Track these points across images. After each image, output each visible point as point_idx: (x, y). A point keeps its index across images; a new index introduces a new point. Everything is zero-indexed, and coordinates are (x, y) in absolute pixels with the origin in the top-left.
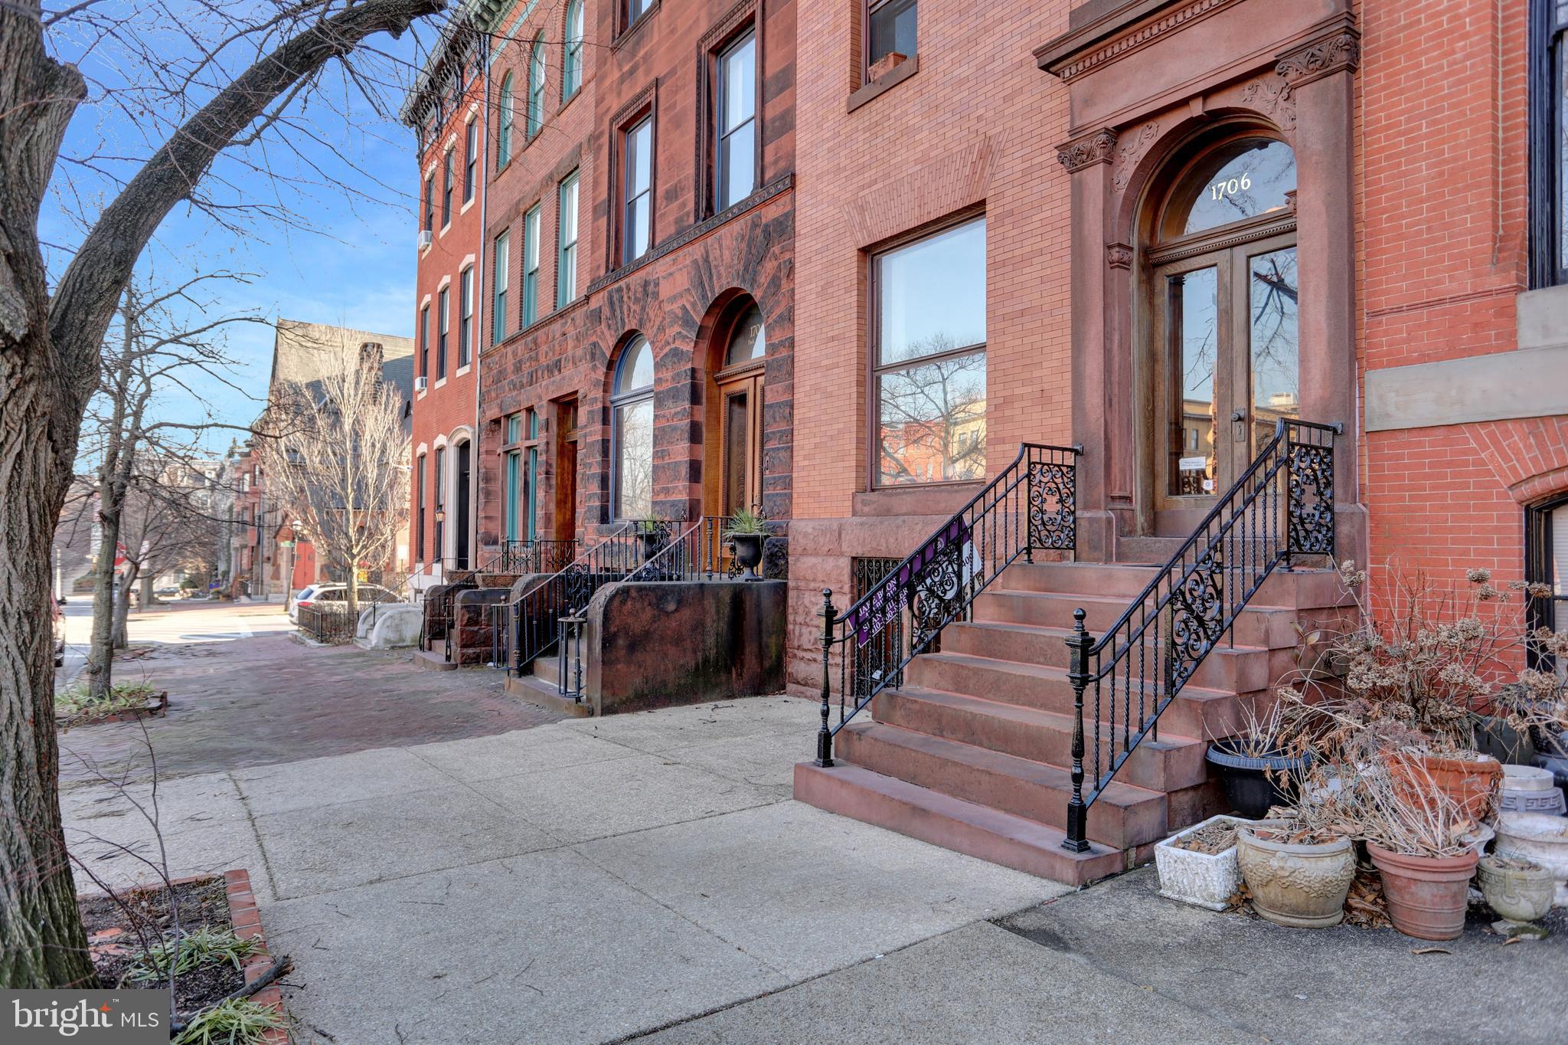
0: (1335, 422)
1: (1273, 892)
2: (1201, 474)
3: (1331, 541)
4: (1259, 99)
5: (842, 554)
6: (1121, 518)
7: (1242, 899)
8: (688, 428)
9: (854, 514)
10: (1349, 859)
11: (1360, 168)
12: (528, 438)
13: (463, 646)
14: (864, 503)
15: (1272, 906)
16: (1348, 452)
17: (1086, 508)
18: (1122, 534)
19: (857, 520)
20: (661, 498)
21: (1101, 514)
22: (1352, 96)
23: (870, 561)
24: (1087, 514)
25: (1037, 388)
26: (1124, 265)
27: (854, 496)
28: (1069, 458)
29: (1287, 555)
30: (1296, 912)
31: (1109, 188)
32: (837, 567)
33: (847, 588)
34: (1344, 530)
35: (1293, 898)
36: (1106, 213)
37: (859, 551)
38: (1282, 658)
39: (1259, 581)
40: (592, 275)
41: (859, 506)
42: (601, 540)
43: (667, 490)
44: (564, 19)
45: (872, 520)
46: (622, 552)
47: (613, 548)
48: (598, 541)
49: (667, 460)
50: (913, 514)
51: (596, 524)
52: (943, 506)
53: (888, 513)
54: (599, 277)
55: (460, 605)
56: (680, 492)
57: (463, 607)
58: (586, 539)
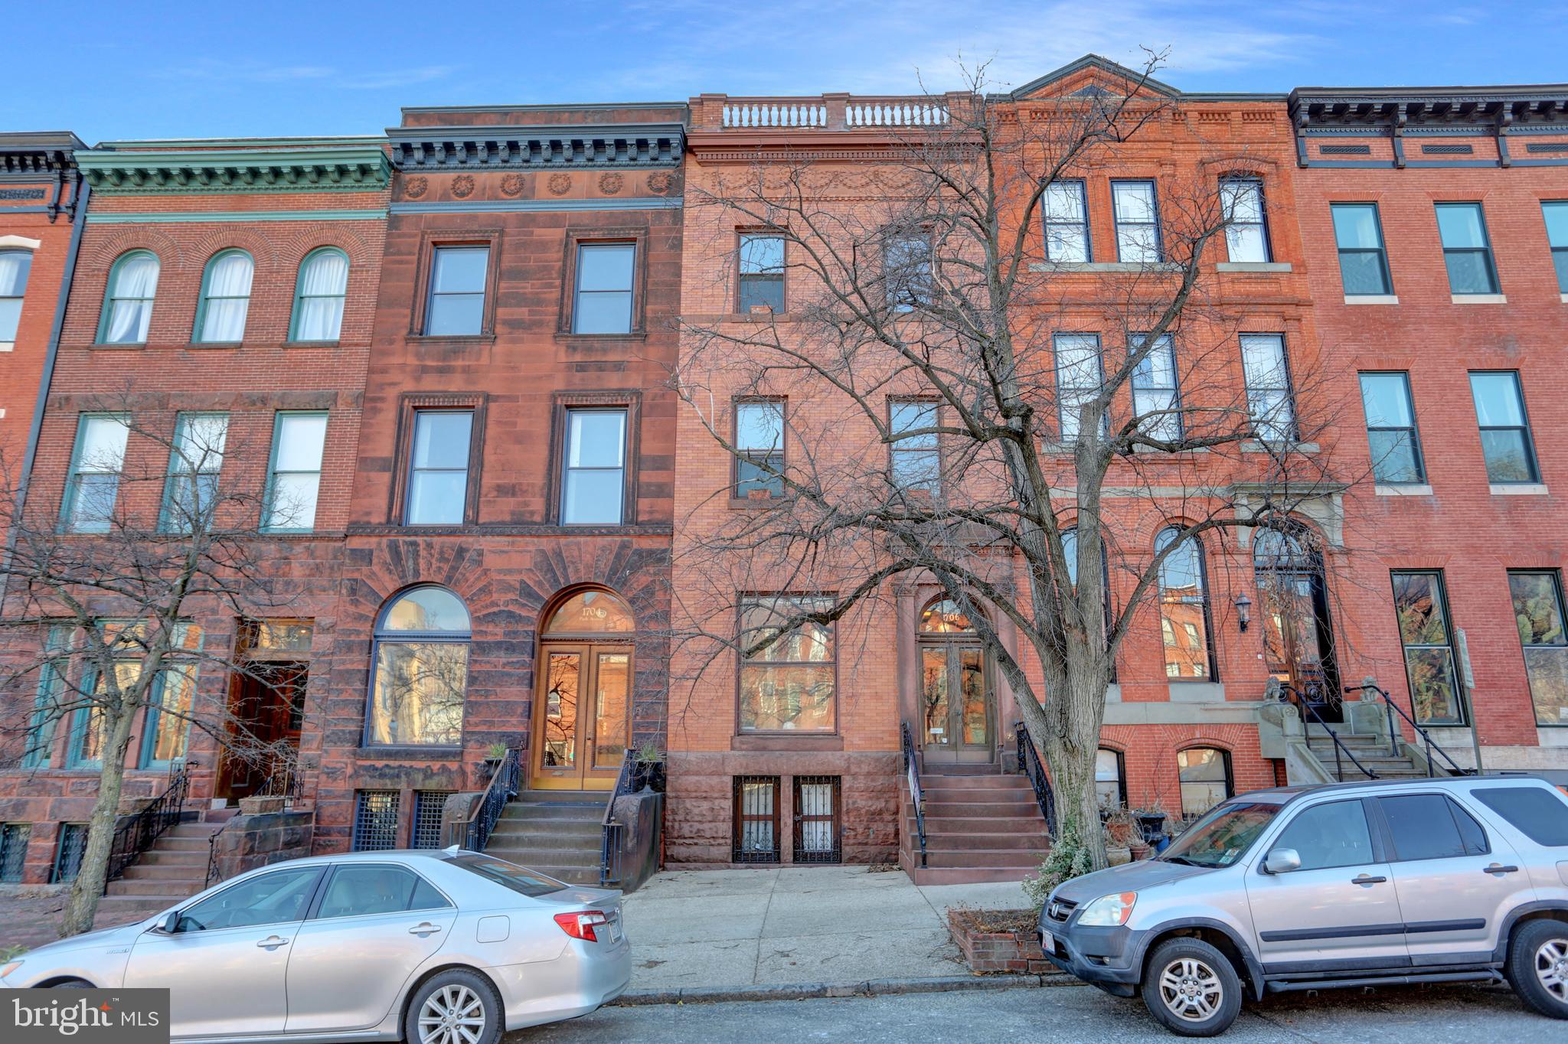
2: (941, 736)
5: (725, 774)
8: (528, 676)
9: (733, 748)
14: (741, 743)
19: (736, 753)
20: (480, 728)
23: (748, 778)
25: (873, 691)
27: (732, 738)
31: (915, 609)
33: (729, 795)
36: (915, 618)
37: (739, 772)
40: (354, 518)
41: (737, 745)
42: (359, 763)
43: (492, 723)
44: (299, 265)
45: (753, 753)
46: (407, 774)
47: (387, 771)
48: (354, 764)
49: (492, 698)
50: (787, 750)
51: (348, 747)
52: (809, 746)
53: (764, 749)
54: (369, 523)
55: (243, 833)
56: (514, 726)
57: (248, 835)
58: (323, 761)
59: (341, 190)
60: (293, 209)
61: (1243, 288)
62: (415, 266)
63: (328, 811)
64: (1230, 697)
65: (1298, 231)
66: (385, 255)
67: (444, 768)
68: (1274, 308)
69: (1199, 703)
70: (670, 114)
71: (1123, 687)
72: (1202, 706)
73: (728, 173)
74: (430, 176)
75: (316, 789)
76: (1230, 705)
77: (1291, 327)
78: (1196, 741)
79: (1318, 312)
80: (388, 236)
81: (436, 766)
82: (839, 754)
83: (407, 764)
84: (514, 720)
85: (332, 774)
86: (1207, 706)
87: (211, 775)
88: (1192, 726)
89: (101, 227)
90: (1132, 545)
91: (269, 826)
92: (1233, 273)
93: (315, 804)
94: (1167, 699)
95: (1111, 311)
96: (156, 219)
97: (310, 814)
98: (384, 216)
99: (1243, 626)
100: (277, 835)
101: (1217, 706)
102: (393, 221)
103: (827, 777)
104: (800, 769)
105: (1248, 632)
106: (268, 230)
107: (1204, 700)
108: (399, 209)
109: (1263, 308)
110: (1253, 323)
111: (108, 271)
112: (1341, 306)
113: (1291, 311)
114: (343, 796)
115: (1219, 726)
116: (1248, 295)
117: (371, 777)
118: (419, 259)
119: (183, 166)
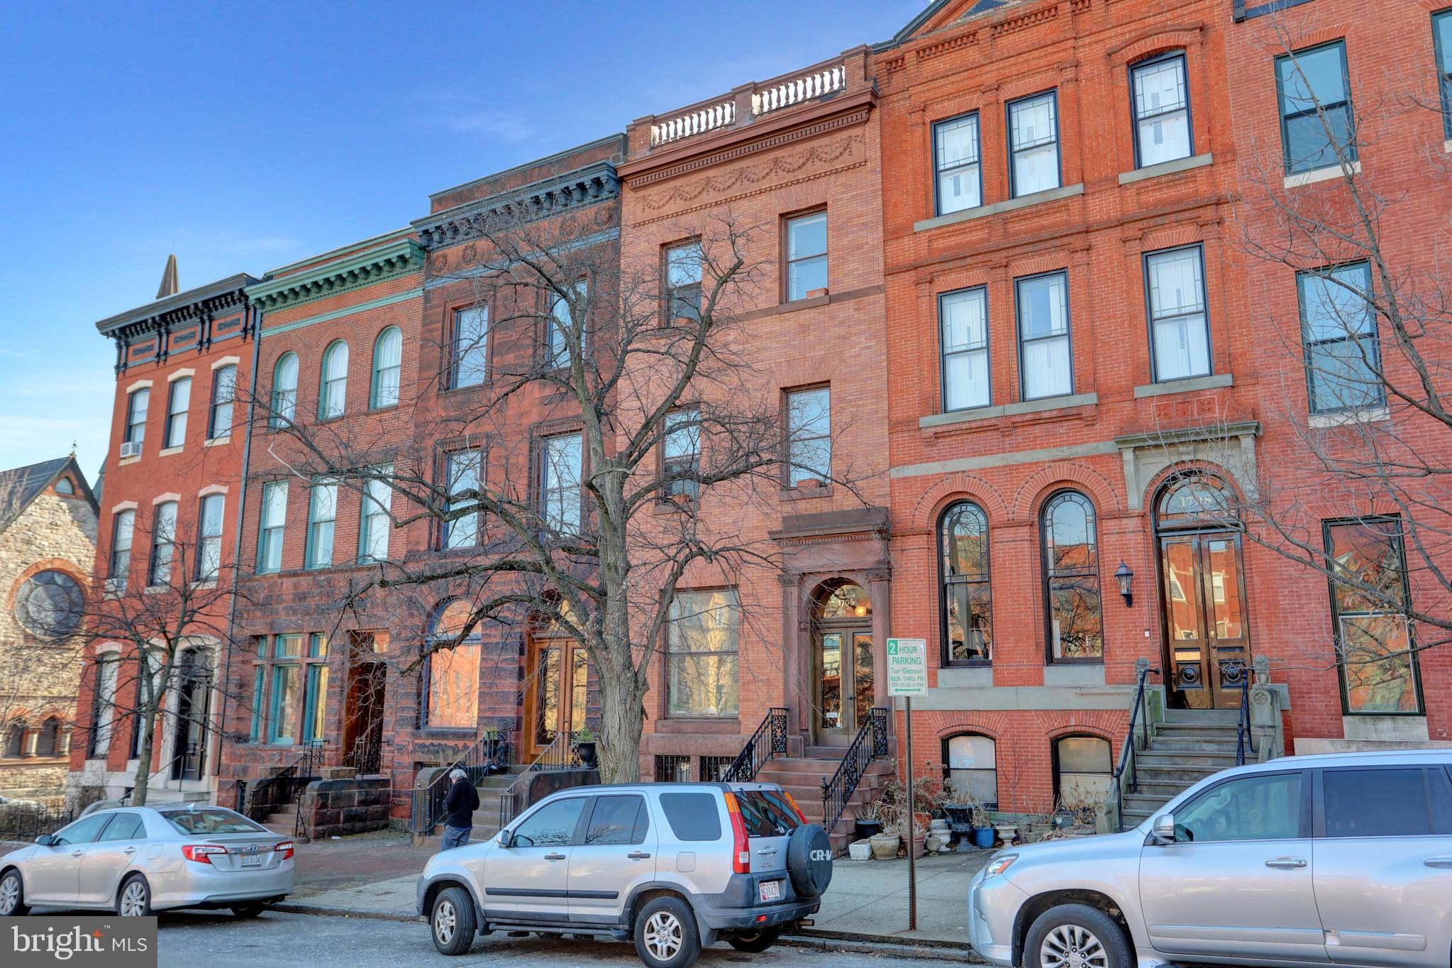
0: (886, 707)
1: (881, 851)
2: (835, 720)
3: (886, 750)
4: (859, 579)
5: (649, 754)
6: (805, 739)
7: (873, 856)
8: (517, 670)
9: (656, 731)
10: (898, 841)
11: (893, 615)
12: (308, 656)
13: (317, 825)
14: (663, 726)
15: (881, 856)
16: (891, 717)
17: (791, 734)
18: (806, 745)
19: (658, 735)
20: (489, 714)
21: (798, 737)
22: (890, 589)
23: (667, 757)
24: (791, 737)
26: (805, 629)
27: (656, 721)
28: (784, 713)
29: (873, 757)
30: (887, 856)
31: (800, 598)
32: (646, 761)
33: (652, 772)
34: (890, 746)
35: (886, 852)
36: (799, 607)
37: (661, 752)
38: (874, 792)
39: (866, 765)
40: (410, 547)
41: (659, 728)
42: (416, 741)
43: (494, 710)
44: (374, 345)
45: (669, 735)
46: (443, 751)
47: (431, 748)
48: (413, 742)
49: (494, 689)
50: (696, 733)
51: (410, 730)
52: (713, 729)
53: (679, 731)
54: (418, 551)
55: (315, 793)
56: (508, 712)
57: (318, 795)
58: (396, 740)
59: (395, 277)
60: (368, 300)
61: (1150, 198)
62: (440, 332)
63: (399, 778)
64: (1110, 680)
65: (1228, 107)
66: (423, 326)
67: (466, 747)
68: (1187, 215)
69: (1075, 688)
70: (610, 147)
71: (995, 671)
72: (1078, 691)
73: (655, 193)
74: (447, 251)
75: (392, 761)
76: (1109, 689)
77: (1210, 233)
78: (1071, 729)
79: (1248, 207)
80: (425, 309)
81: (460, 744)
82: (735, 736)
83: (443, 742)
84: (508, 707)
85: (400, 749)
86: (1084, 691)
87: (337, 749)
88: (1067, 713)
89: (269, 338)
90: (1011, 516)
91: (342, 789)
92: (1138, 182)
93: (392, 772)
94: (1040, 683)
95: (996, 257)
96: (296, 326)
97: (388, 780)
98: (421, 293)
99: (1129, 599)
100: (351, 796)
101: (1094, 691)
102: (427, 296)
103: (727, 758)
104: (704, 750)
105: (1135, 607)
106: (355, 320)
107: (1081, 683)
108: (429, 287)
109: (1173, 217)
110: (1159, 239)
111: (273, 373)
112: (1277, 194)
113: (1209, 214)
114: (407, 767)
115: (1096, 713)
116: (1155, 206)
117: (423, 752)
118: (443, 326)
119: (301, 283)
